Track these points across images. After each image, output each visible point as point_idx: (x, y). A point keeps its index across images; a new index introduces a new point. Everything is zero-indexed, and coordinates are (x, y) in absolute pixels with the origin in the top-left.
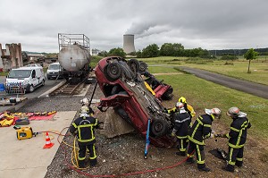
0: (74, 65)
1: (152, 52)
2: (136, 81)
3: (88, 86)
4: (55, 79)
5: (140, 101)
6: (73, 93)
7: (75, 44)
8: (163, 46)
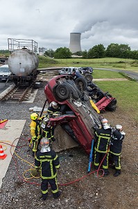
0: (23, 70)
1: (98, 52)
2: (83, 100)
3: (36, 91)
4: (4, 81)
5: (85, 121)
6: (23, 100)
7: (24, 48)
8: (110, 46)
